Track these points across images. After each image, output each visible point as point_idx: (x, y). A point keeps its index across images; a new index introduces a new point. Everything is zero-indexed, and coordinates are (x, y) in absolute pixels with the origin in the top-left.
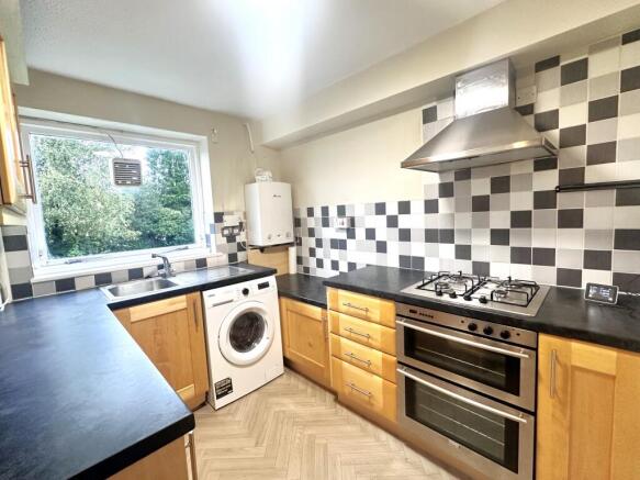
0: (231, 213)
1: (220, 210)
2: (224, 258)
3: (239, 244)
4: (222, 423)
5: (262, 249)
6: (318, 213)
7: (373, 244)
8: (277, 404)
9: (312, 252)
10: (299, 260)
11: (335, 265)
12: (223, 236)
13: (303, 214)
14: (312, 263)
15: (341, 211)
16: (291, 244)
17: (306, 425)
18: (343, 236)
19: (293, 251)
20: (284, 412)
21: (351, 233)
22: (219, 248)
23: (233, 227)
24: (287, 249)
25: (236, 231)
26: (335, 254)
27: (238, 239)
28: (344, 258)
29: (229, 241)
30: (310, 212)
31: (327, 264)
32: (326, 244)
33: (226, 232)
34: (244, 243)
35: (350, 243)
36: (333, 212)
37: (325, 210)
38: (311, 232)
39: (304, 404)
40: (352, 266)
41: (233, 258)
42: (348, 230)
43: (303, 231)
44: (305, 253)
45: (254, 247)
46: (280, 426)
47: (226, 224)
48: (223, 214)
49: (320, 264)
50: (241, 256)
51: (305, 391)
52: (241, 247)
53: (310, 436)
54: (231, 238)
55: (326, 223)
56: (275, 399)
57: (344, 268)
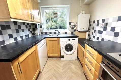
0: (73, 23)
1: (71, 22)
2: (71, 32)
3: (74, 30)
4: (60, 62)
5: (79, 31)
6: (96, 22)
7: (113, 33)
8: (71, 65)
9: (92, 34)
10: (89, 35)
11: (98, 38)
12: (71, 28)
13: (92, 23)
14: (92, 37)
15: (104, 21)
16: (88, 31)
17: (73, 73)
18: (102, 29)
19: (87, 33)
20: (71, 67)
21: (105, 29)
22: (70, 30)
23: (73, 26)
24: (86, 32)
25: (74, 27)
26: (98, 35)
27: (74, 29)
28: (101, 37)
29: (72, 29)
30: (94, 22)
31: (96, 38)
32: (97, 32)
33: (72, 27)
34: (75, 30)
35: (104, 32)
36: (101, 21)
37: (98, 21)
38: (93, 28)
39: (76, 68)
40: (103, 39)
41: (72, 33)
42: (104, 27)
43: (91, 28)
44: (91, 34)
45: (78, 31)
46: (68, 69)
47: (71, 25)
48: (71, 23)
49: (94, 37)
50: (74, 32)
51: (78, 66)
52: (75, 31)
53: (72, 76)
54: (73, 28)
55: (98, 25)
56: (71, 64)
57: (100, 39)
